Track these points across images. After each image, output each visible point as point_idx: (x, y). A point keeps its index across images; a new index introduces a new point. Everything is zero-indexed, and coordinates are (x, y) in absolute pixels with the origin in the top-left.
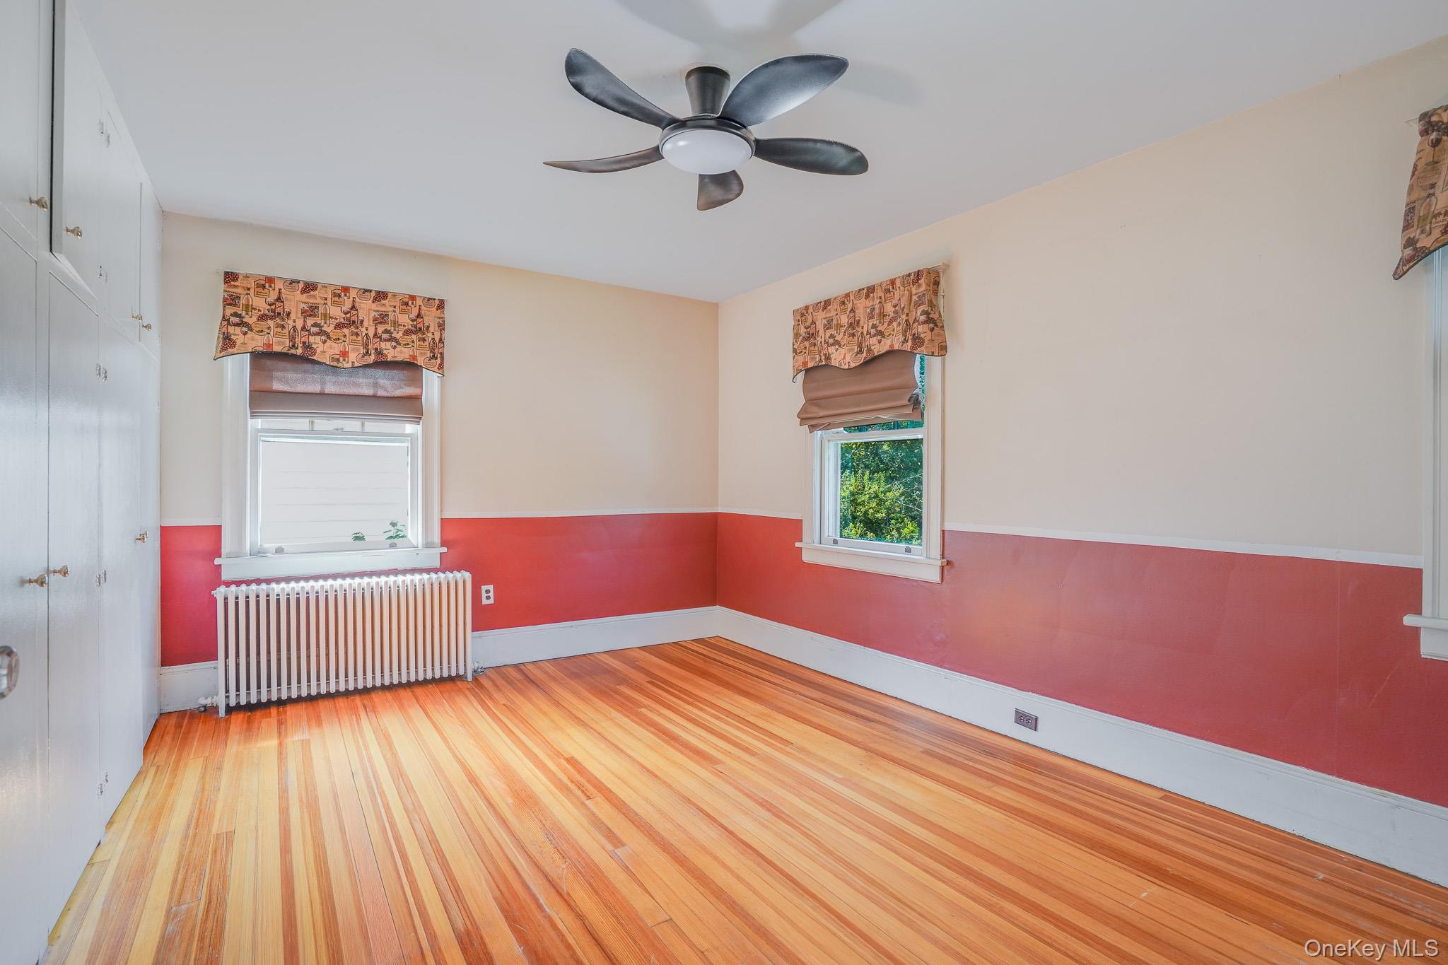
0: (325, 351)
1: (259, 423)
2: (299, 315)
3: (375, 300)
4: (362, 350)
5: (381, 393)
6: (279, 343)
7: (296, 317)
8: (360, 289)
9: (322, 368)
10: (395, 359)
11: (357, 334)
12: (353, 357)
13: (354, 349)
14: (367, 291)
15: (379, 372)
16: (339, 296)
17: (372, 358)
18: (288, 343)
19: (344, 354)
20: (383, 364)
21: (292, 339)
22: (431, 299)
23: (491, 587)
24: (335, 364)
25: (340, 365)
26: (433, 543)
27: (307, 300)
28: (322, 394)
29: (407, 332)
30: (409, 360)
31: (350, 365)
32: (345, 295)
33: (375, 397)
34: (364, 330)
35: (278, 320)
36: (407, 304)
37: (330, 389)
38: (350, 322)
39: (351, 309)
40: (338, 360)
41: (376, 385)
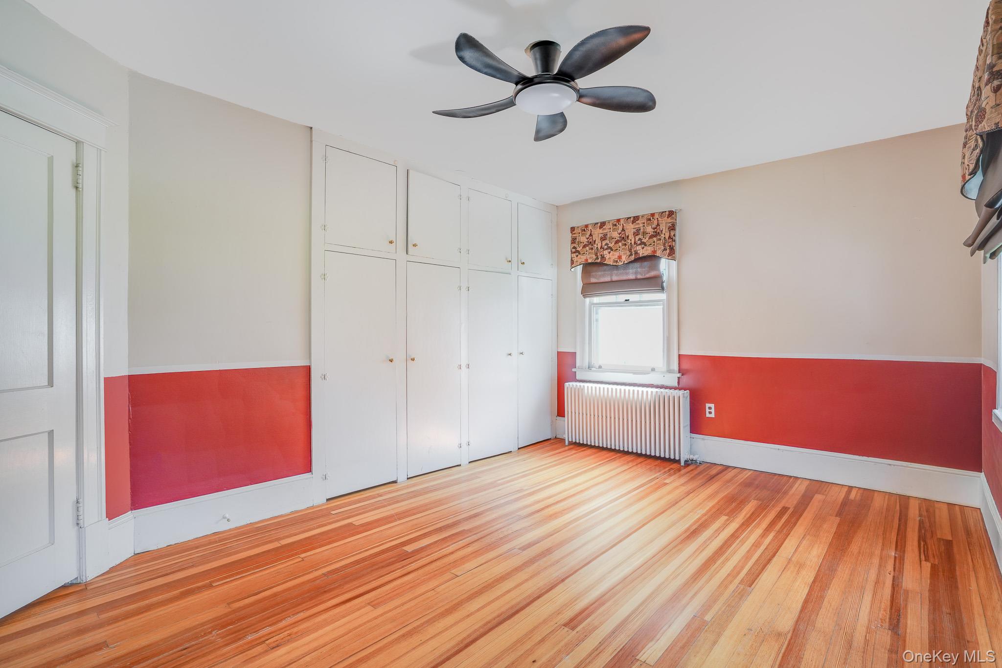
0: (610, 257)
1: (588, 300)
2: (599, 241)
3: (633, 222)
4: (628, 253)
5: (639, 277)
6: (590, 258)
7: (598, 242)
8: (626, 218)
9: (610, 267)
10: (644, 255)
11: (625, 245)
12: (624, 258)
13: (624, 253)
14: (628, 218)
15: (637, 265)
16: (616, 225)
17: (633, 258)
18: (594, 257)
19: (620, 257)
20: (639, 259)
21: (596, 255)
22: (663, 212)
23: (712, 406)
24: (615, 264)
25: (618, 264)
26: (674, 370)
27: (603, 232)
28: (612, 282)
29: (651, 237)
30: (651, 254)
31: (622, 263)
32: (619, 224)
33: (636, 279)
34: (629, 241)
35: (590, 246)
36: (650, 220)
37: (615, 278)
38: (624, 239)
39: (622, 231)
40: (617, 261)
41: (636, 273)
